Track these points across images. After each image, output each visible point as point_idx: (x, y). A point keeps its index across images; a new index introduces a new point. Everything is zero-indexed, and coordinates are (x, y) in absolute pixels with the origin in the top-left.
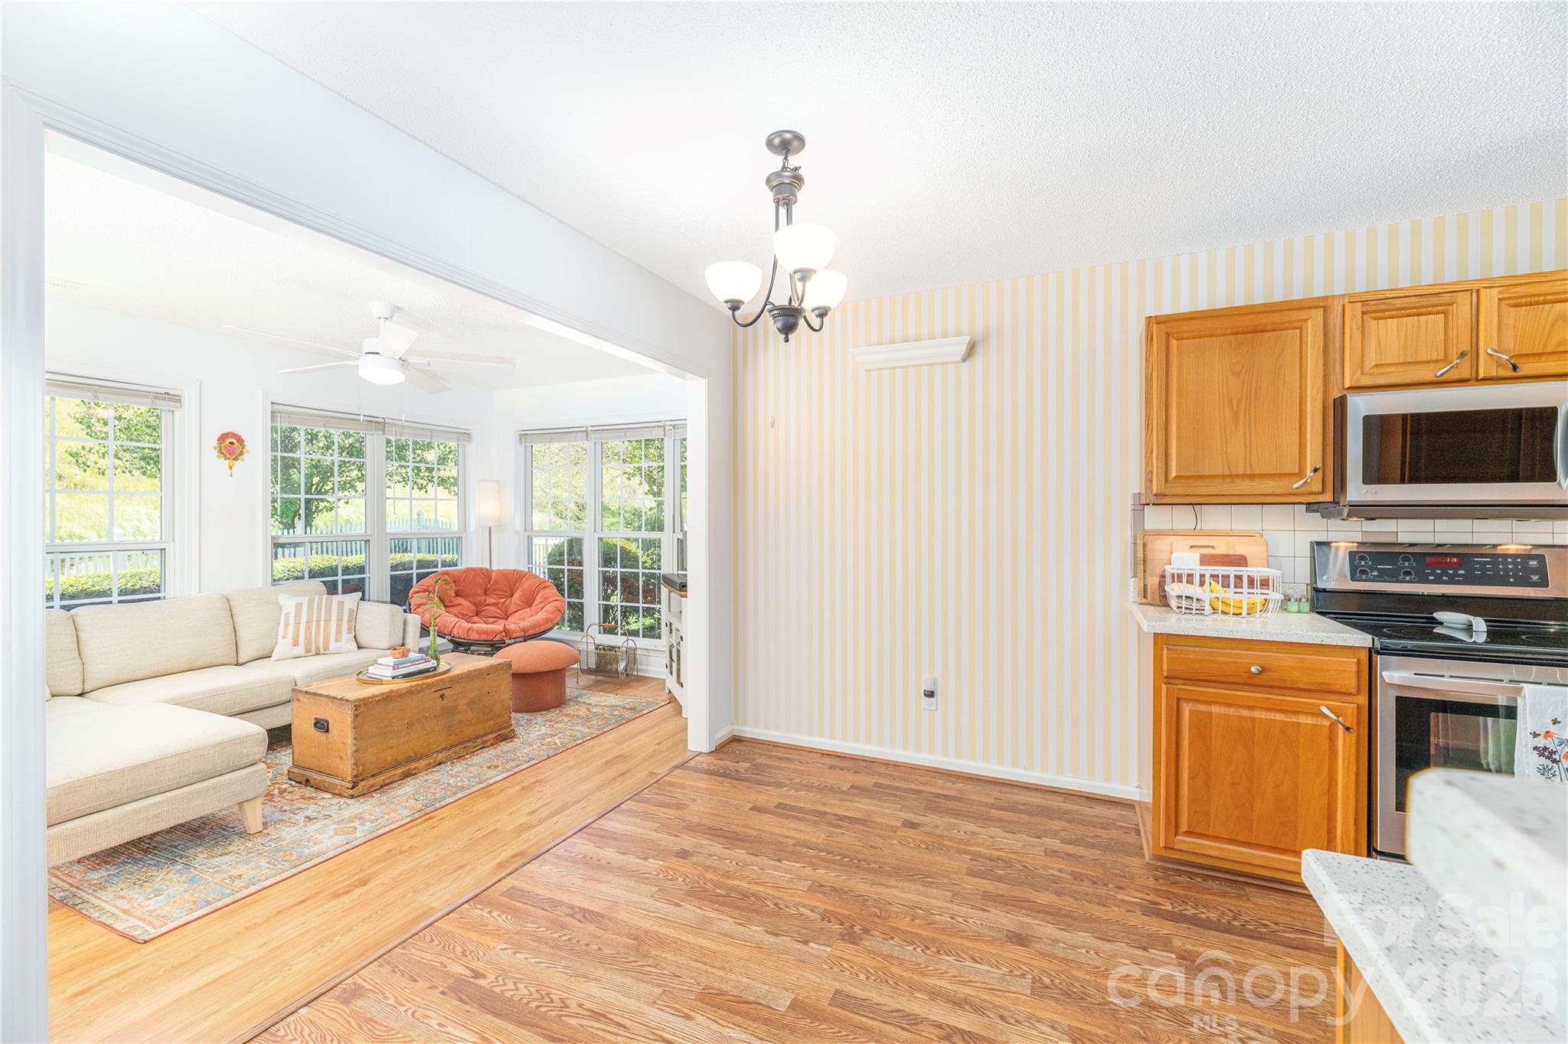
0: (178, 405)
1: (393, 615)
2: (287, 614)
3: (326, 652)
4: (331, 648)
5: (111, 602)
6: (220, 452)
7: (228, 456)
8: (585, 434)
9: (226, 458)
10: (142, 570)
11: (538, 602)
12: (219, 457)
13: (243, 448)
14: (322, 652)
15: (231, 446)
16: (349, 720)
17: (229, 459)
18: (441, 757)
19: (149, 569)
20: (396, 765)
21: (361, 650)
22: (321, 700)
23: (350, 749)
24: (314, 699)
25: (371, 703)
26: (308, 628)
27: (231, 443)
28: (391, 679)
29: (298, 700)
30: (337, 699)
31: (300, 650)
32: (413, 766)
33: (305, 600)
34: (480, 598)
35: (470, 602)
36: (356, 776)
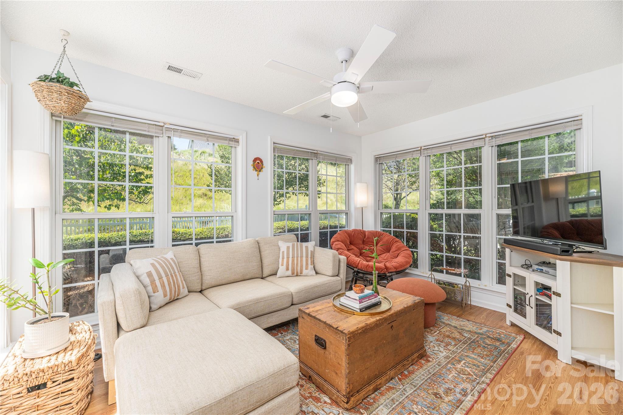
0: (238, 144)
2: (283, 252)
3: (301, 275)
4: (303, 273)
5: (213, 242)
6: (254, 167)
7: (257, 169)
8: (419, 152)
9: (256, 171)
10: (225, 226)
11: (394, 250)
12: (254, 170)
13: (263, 165)
14: (299, 275)
15: (258, 164)
17: (257, 171)
19: (227, 226)
21: (318, 275)
22: (320, 324)
24: (314, 321)
25: (357, 334)
26: (293, 261)
27: (258, 163)
28: (359, 310)
29: (303, 318)
30: (333, 327)
31: (289, 273)
33: (290, 244)
34: (361, 246)
35: (357, 248)
36: (349, 393)
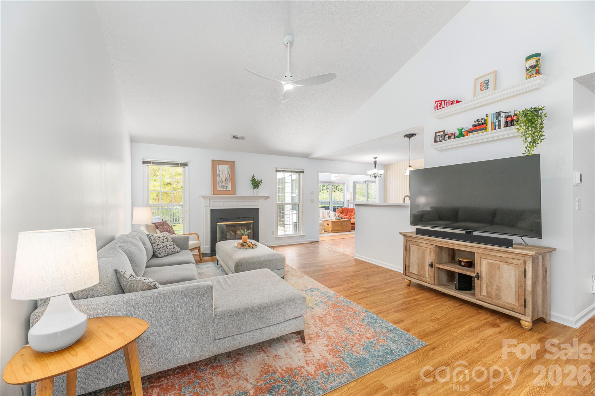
1: (334, 213)
16: (331, 223)
18: (341, 231)
20: (336, 231)
23: (331, 227)
25: (333, 222)
28: (335, 220)
30: (329, 221)
31: (323, 217)
32: (338, 231)
36: (332, 231)
